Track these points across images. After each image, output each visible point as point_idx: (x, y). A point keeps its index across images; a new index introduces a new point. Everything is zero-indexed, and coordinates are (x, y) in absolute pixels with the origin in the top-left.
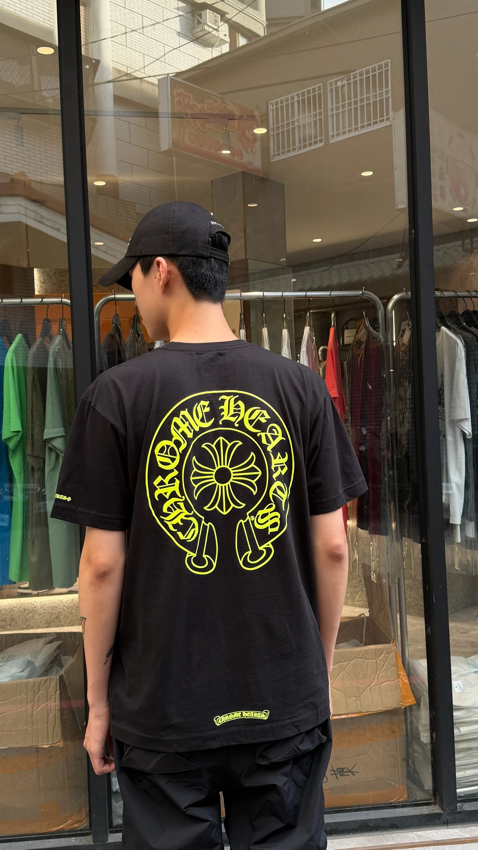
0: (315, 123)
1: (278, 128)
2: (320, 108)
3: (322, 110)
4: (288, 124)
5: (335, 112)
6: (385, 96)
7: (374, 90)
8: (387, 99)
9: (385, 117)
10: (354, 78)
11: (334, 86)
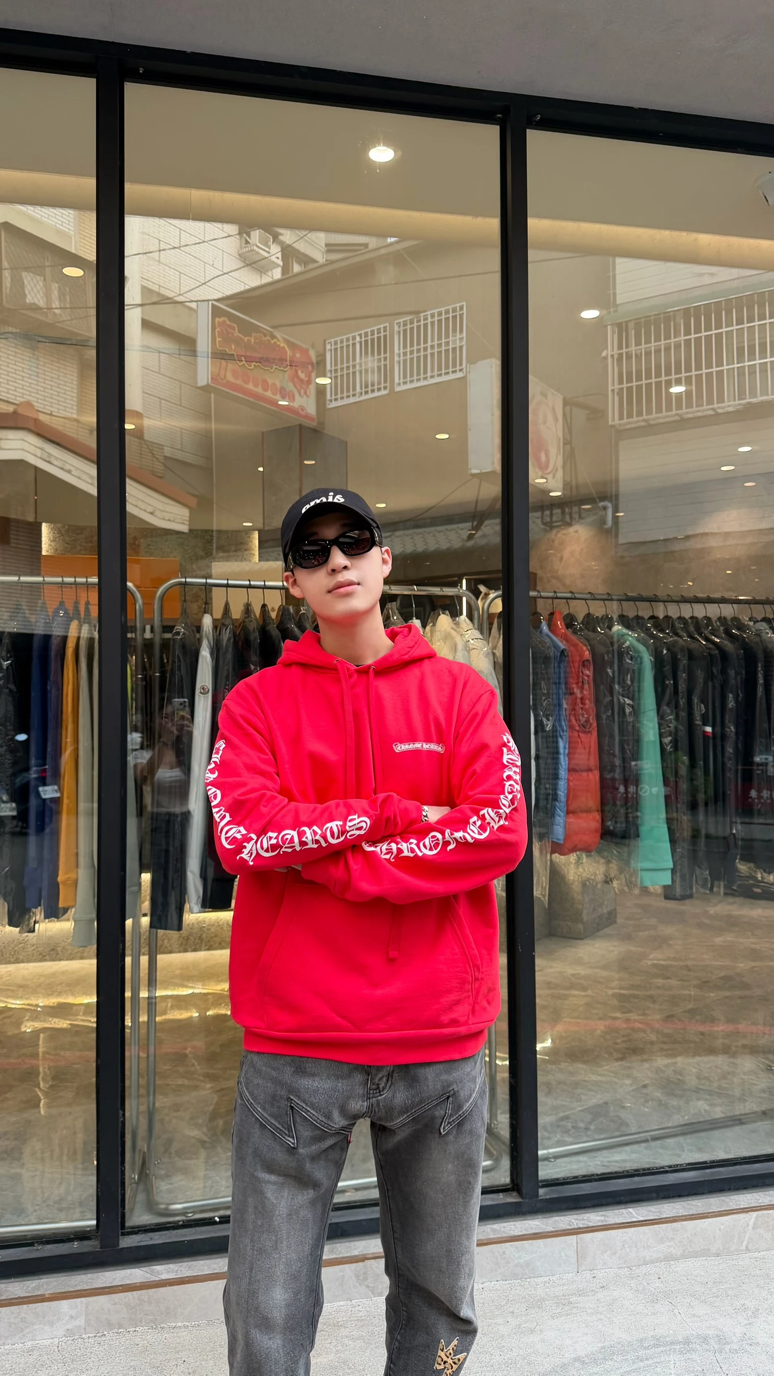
0: (379, 368)
1: (336, 371)
2: (385, 352)
3: (388, 355)
4: (348, 368)
5: (402, 358)
6: (458, 344)
7: (447, 336)
8: (461, 347)
9: (458, 368)
10: (425, 319)
11: (402, 328)
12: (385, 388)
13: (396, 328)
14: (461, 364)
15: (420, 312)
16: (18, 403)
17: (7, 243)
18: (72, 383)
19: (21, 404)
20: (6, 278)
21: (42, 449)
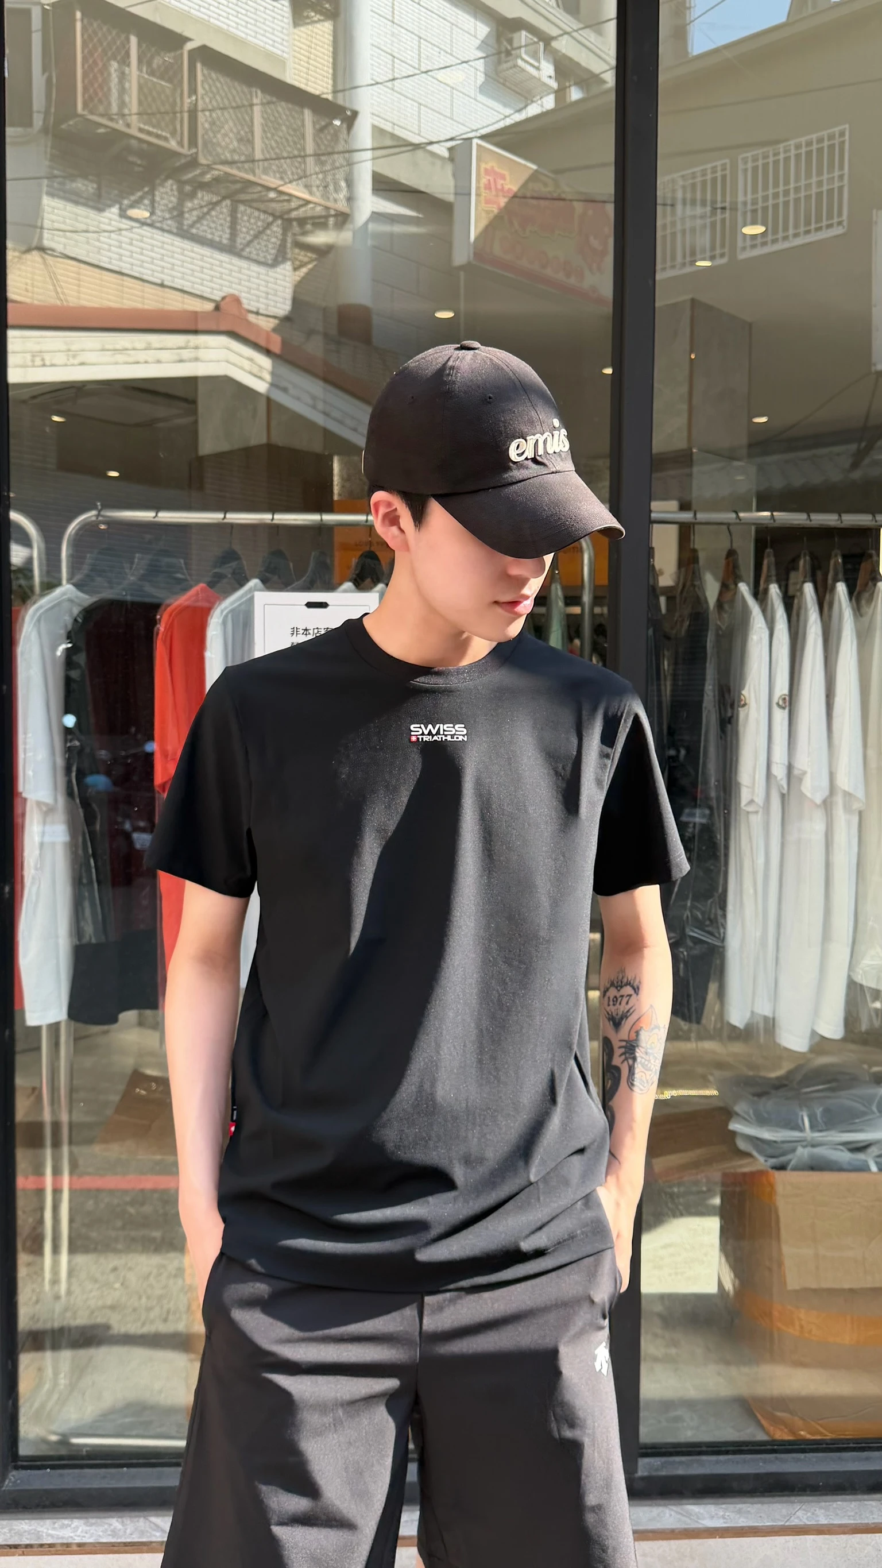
0: (713, 225)
6: (836, 185)
7: (820, 173)
8: (841, 188)
9: (835, 220)
10: (785, 152)
11: (750, 165)
12: (722, 255)
13: (741, 166)
14: (840, 214)
15: (777, 142)
16: (218, 298)
17: (204, 75)
18: (284, 269)
19: (224, 298)
20: (202, 124)
21: (251, 360)
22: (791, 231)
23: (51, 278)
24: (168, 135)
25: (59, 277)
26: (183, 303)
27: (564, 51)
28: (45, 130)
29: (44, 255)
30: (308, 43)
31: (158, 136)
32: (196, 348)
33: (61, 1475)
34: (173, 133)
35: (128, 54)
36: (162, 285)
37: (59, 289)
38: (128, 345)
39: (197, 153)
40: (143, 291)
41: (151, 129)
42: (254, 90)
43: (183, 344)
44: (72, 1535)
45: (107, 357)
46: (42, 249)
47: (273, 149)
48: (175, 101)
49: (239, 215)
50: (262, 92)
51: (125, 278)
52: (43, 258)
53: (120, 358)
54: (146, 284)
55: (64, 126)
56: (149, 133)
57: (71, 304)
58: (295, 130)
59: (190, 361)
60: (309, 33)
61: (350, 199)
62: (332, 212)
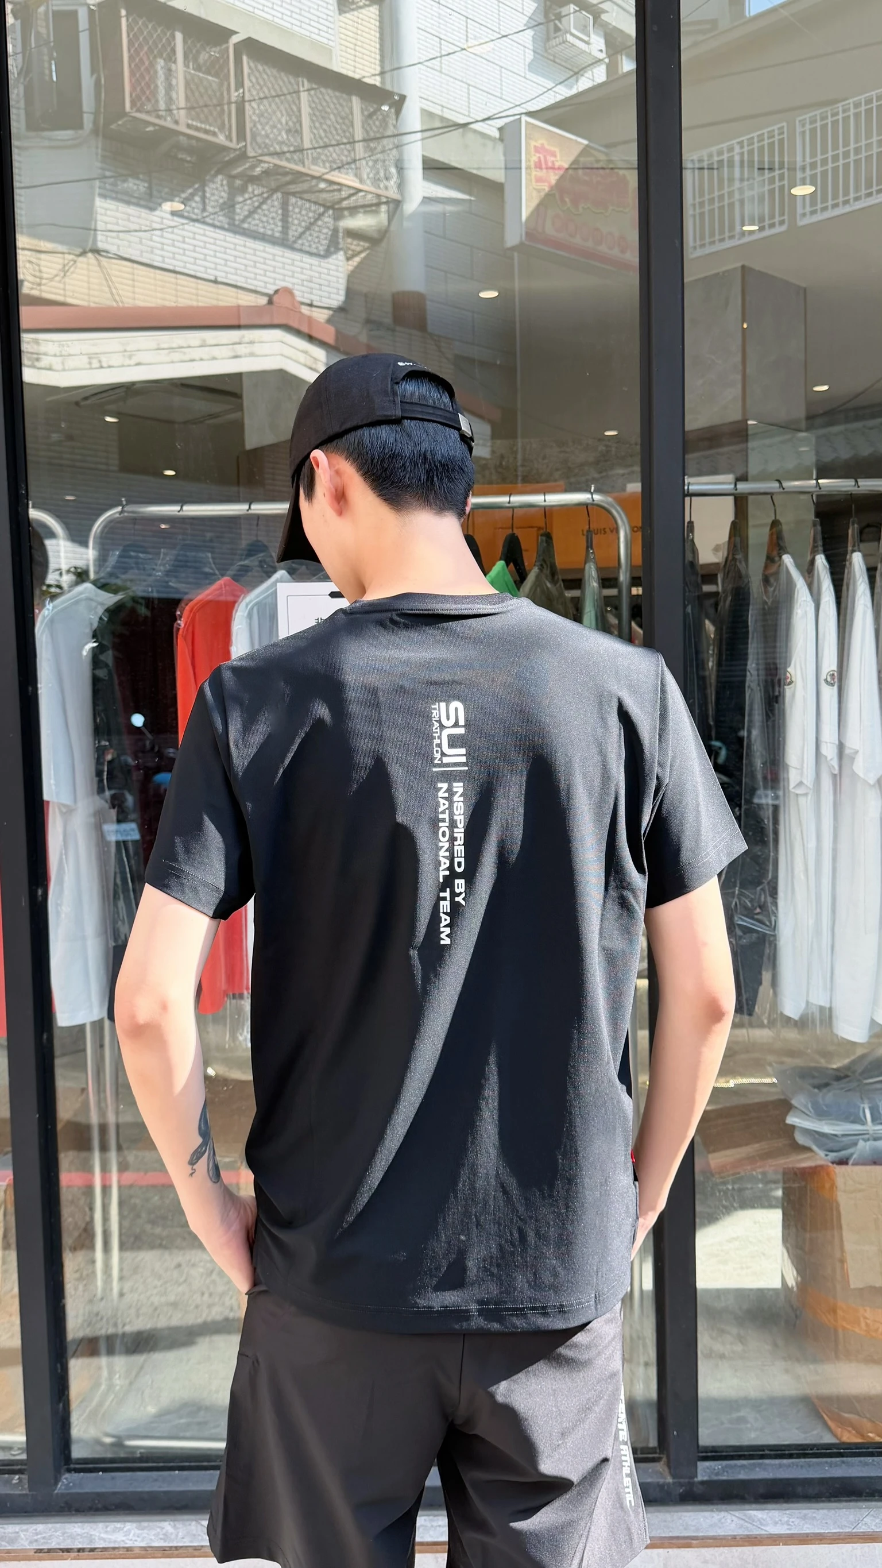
0: (772, 192)
1: (702, 204)
7: (880, 132)
10: (844, 111)
11: (808, 127)
12: (782, 223)
13: (799, 129)
15: (836, 101)
16: (271, 292)
17: (250, 68)
18: (337, 259)
19: (276, 292)
20: (251, 117)
21: (305, 352)
22: (852, 195)
23: (107, 280)
24: (216, 130)
25: (113, 278)
26: (237, 298)
27: (614, 24)
28: (95, 131)
29: (98, 256)
30: (354, 30)
31: (206, 132)
32: (252, 342)
33: (113, 1478)
34: (222, 128)
35: (174, 51)
36: (216, 282)
37: (114, 291)
38: (185, 345)
39: (245, 146)
40: (197, 289)
41: (199, 125)
42: (300, 79)
43: (237, 340)
44: (124, 1538)
45: (163, 356)
46: (96, 251)
47: (321, 138)
48: (222, 94)
49: (291, 208)
50: (309, 81)
51: (179, 276)
52: (97, 260)
53: (176, 356)
54: (199, 281)
55: (113, 127)
56: (197, 129)
57: (126, 305)
58: (343, 118)
59: (245, 356)
60: (356, 19)
61: (401, 186)
62: (384, 200)
